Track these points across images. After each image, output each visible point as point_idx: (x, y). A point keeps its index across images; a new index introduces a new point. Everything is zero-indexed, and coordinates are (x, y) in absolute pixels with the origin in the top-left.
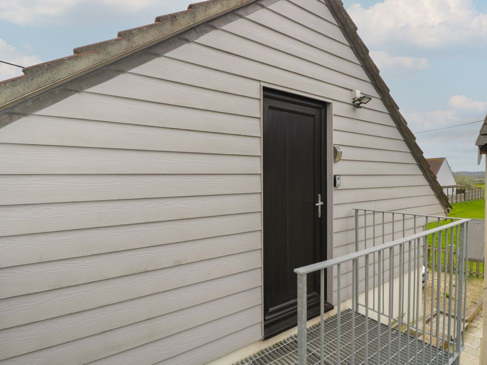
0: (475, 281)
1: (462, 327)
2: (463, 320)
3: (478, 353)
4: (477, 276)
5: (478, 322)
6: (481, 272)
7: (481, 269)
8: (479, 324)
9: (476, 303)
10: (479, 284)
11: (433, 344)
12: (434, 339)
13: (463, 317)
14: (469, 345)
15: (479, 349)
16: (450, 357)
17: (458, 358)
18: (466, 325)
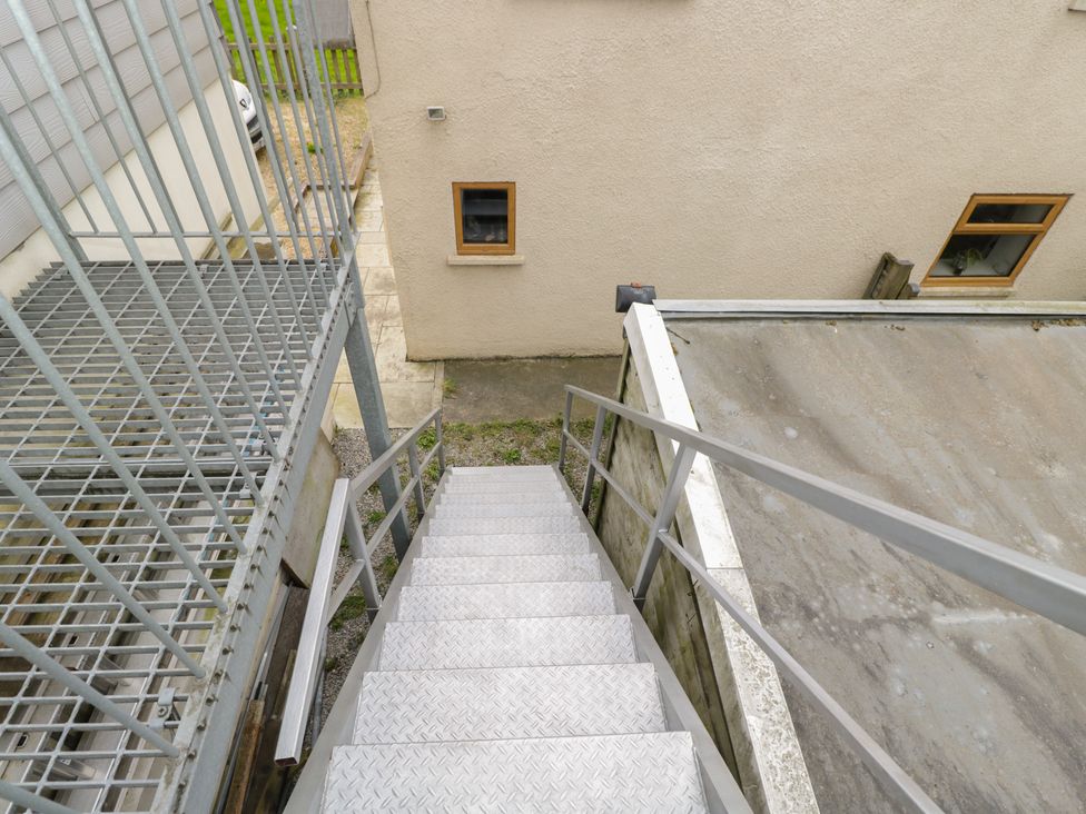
0: (352, 104)
1: (347, 206)
2: (344, 188)
3: (383, 236)
4: (351, 91)
5: (372, 182)
6: (356, 82)
7: (354, 75)
8: (374, 185)
9: (360, 148)
10: (357, 108)
11: (304, 257)
12: (304, 243)
13: (342, 183)
14: (367, 229)
15: (383, 230)
16: (337, 269)
17: (353, 263)
18: (353, 196)
